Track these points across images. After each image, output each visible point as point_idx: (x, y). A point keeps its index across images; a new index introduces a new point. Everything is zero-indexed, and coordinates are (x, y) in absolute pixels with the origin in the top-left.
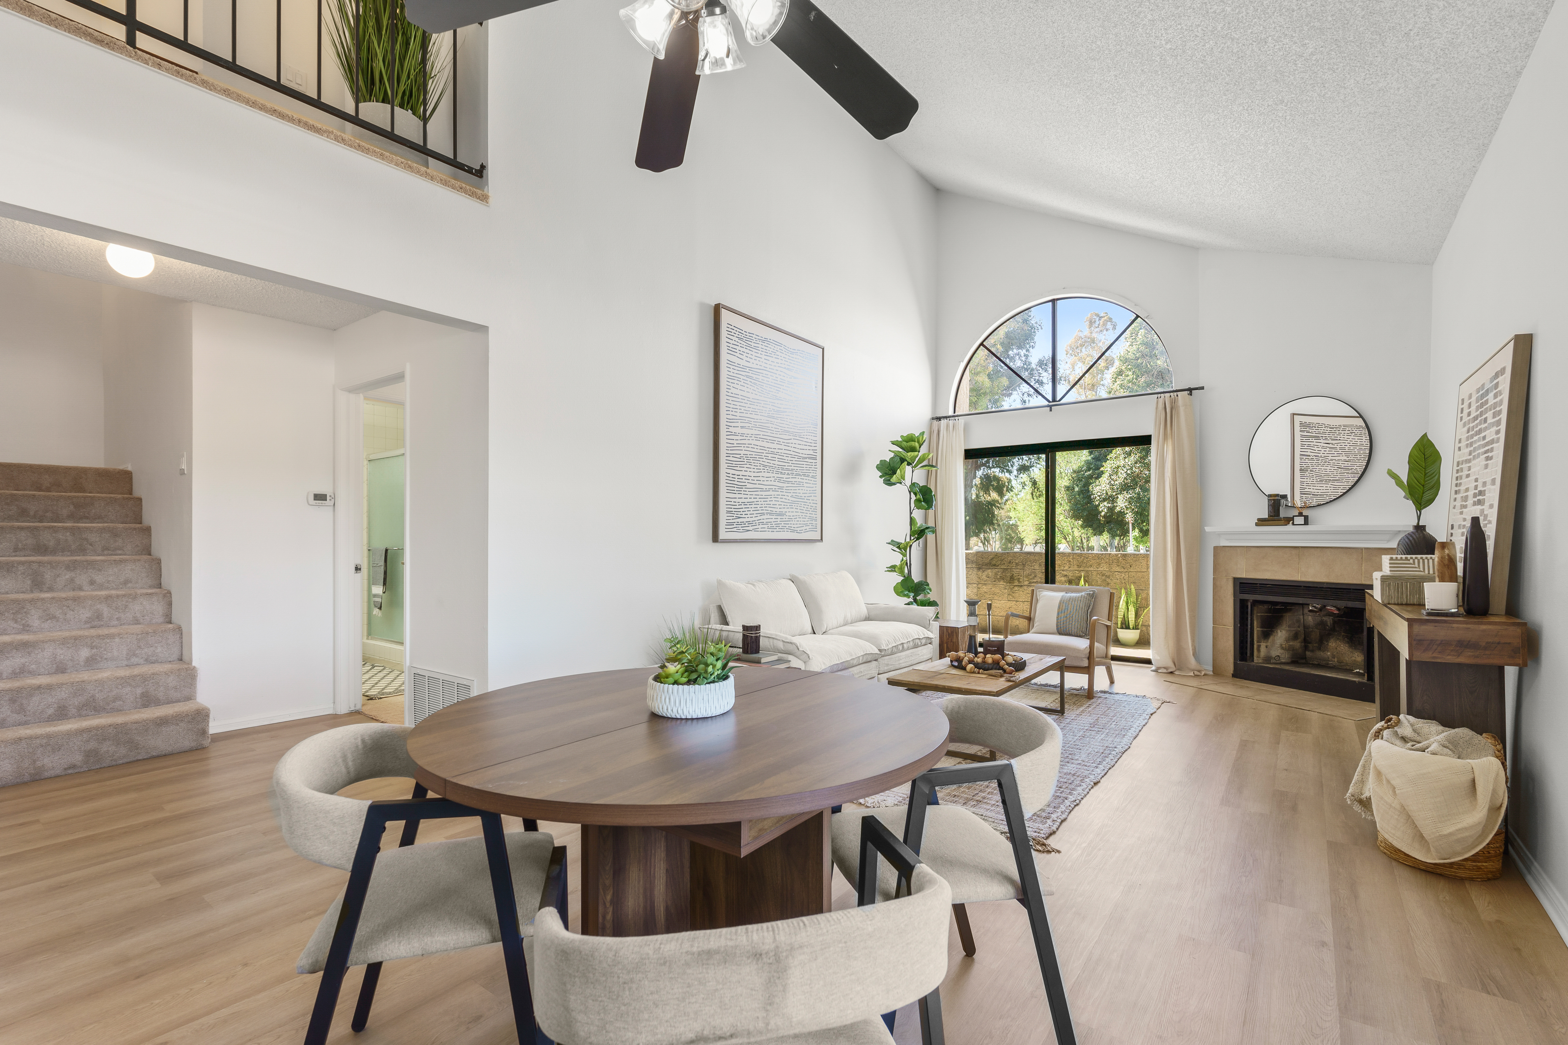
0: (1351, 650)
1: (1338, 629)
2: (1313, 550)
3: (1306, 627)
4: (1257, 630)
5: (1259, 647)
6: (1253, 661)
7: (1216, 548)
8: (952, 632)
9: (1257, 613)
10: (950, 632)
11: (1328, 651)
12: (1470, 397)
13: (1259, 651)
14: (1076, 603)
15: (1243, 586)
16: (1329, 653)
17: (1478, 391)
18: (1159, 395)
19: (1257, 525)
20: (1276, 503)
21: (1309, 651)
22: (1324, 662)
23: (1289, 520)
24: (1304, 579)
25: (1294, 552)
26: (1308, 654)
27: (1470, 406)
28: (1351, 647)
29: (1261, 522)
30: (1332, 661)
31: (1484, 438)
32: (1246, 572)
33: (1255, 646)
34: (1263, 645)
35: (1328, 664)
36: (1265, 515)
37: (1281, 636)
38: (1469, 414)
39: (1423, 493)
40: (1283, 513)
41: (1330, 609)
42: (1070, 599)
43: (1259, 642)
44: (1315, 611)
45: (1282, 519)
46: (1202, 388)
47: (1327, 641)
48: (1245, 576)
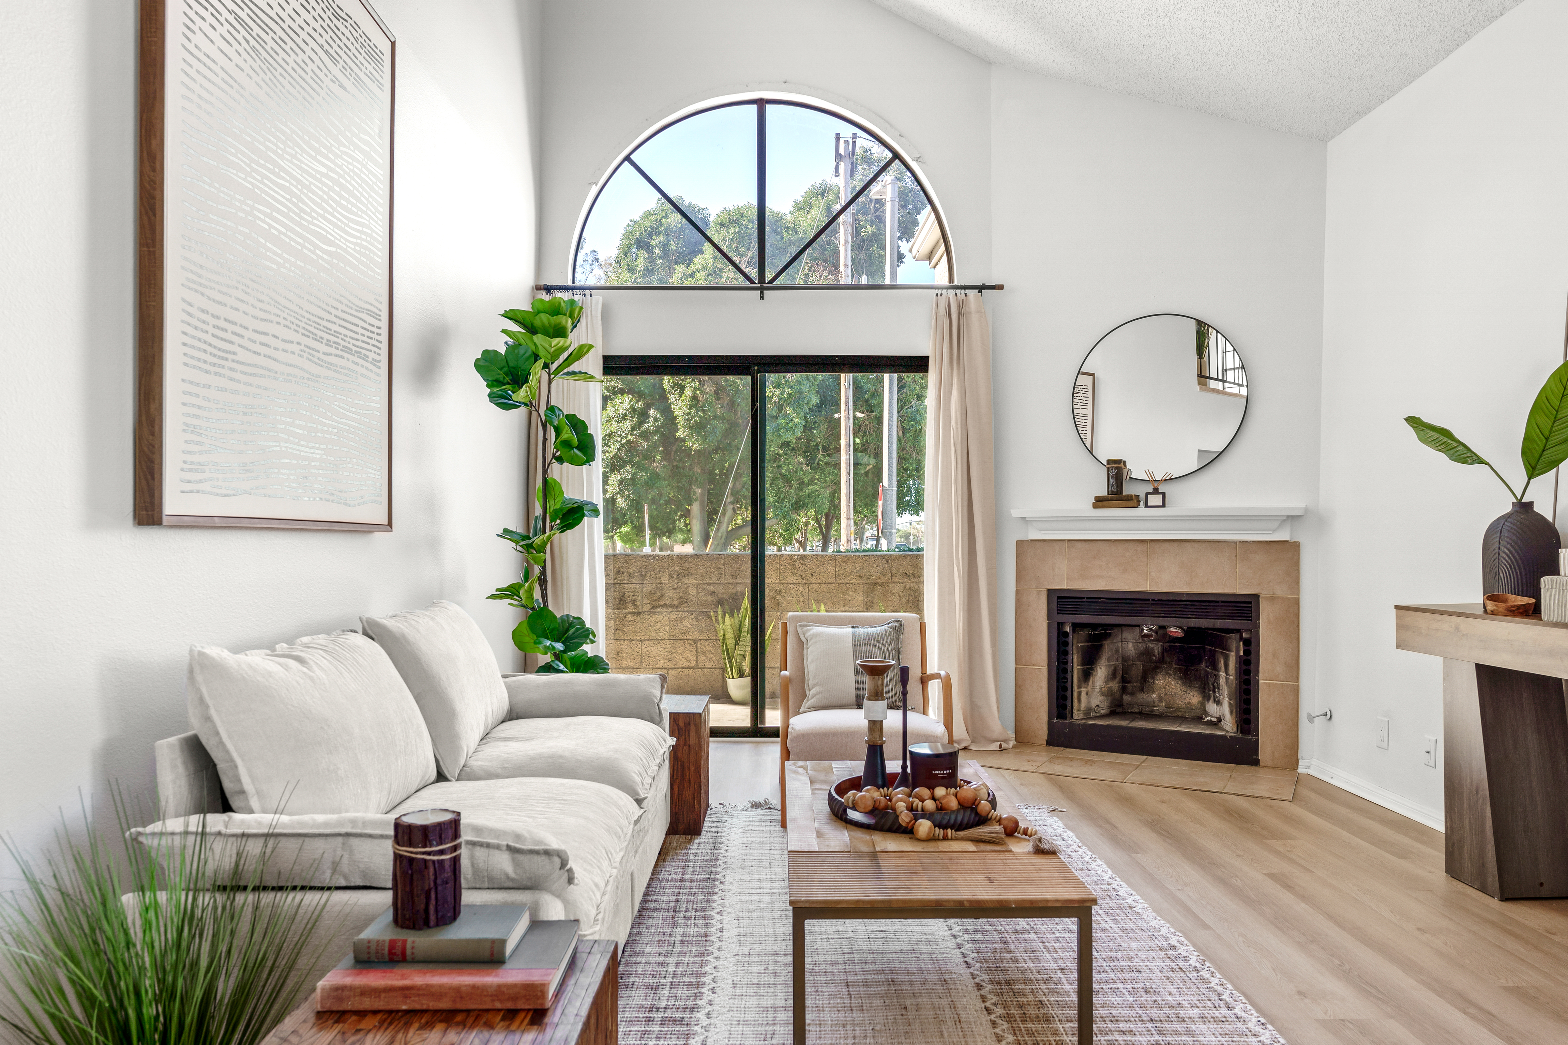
0: (1184, 689)
1: (1168, 659)
2: (1167, 545)
3: (1125, 659)
4: (1077, 669)
5: (1080, 693)
6: (1072, 717)
7: (1020, 544)
8: (687, 725)
9: (1078, 642)
10: (681, 724)
11: (1153, 692)
14: (881, 645)
15: (1062, 602)
16: (1154, 696)
18: (939, 292)
19: (1095, 506)
20: (1117, 470)
21: (1127, 694)
22: (1148, 709)
23: (1133, 501)
24: (1155, 589)
25: (1140, 547)
26: (1126, 698)
28: (1184, 684)
29: (1100, 502)
30: (1158, 706)
32: (1065, 579)
33: (1075, 694)
34: (1084, 690)
35: (1153, 711)
36: (1104, 493)
37: (1101, 673)
39: (1544, 451)
40: (1129, 490)
41: (1175, 631)
42: (870, 638)
43: (1079, 687)
44: (1146, 636)
45: (1129, 498)
46: (1001, 287)
47: (1153, 678)
48: (1066, 586)
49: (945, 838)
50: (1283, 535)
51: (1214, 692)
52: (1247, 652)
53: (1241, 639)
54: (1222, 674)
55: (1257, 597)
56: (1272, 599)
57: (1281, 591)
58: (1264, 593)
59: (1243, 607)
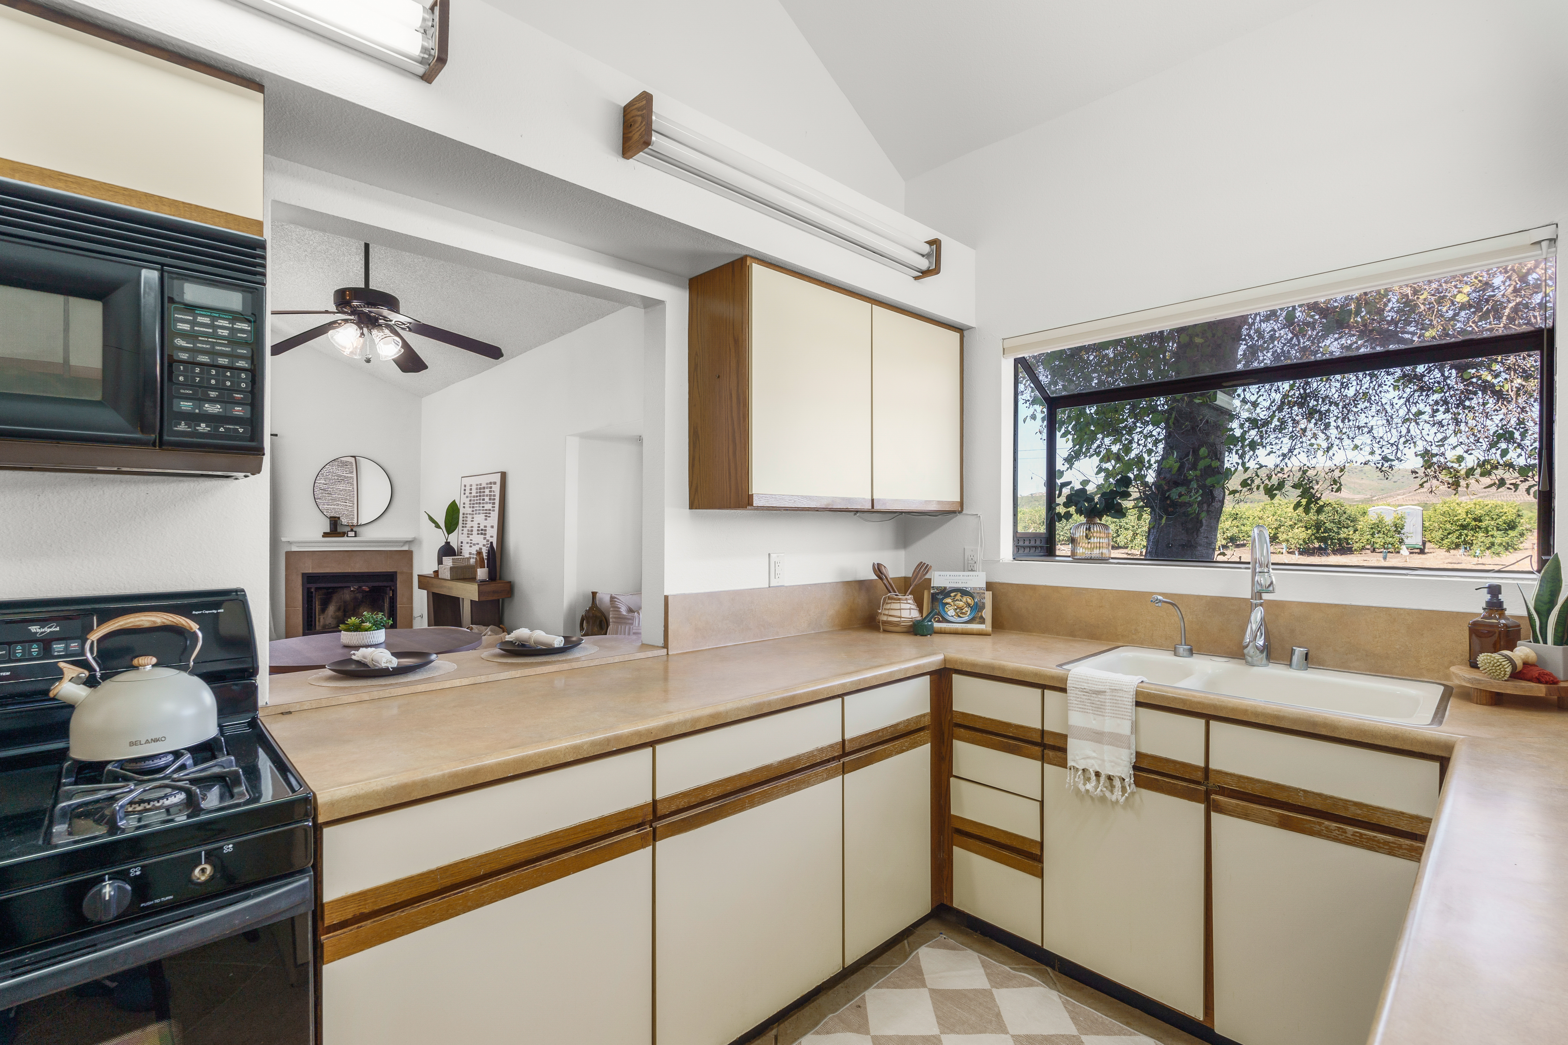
2: (357, 552)
3: (345, 602)
4: (318, 608)
5: (319, 619)
7: (287, 553)
9: (319, 596)
12: (471, 485)
13: (319, 621)
15: (309, 579)
17: (477, 485)
19: (323, 536)
20: (334, 522)
23: (343, 534)
24: (353, 571)
25: (344, 554)
27: (471, 489)
29: (326, 535)
31: (483, 507)
32: (310, 568)
33: (317, 619)
34: (322, 617)
36: (328, 530)
37: (331, 609)
38: (471, 493)
40: (340, 529)
41: (366, 588)
43: (319, 615)
44: (354, 591)
45: (339, 533)
46: (276, 435)
47: (358, 609)
48: (311, 571)
50: (406, 548)
52: (393, 595)
53: (391, 589)
55: (396, 573)
56: (402, 573)
57: (404, 570)
58: (398, 571)
59: (391, 577)
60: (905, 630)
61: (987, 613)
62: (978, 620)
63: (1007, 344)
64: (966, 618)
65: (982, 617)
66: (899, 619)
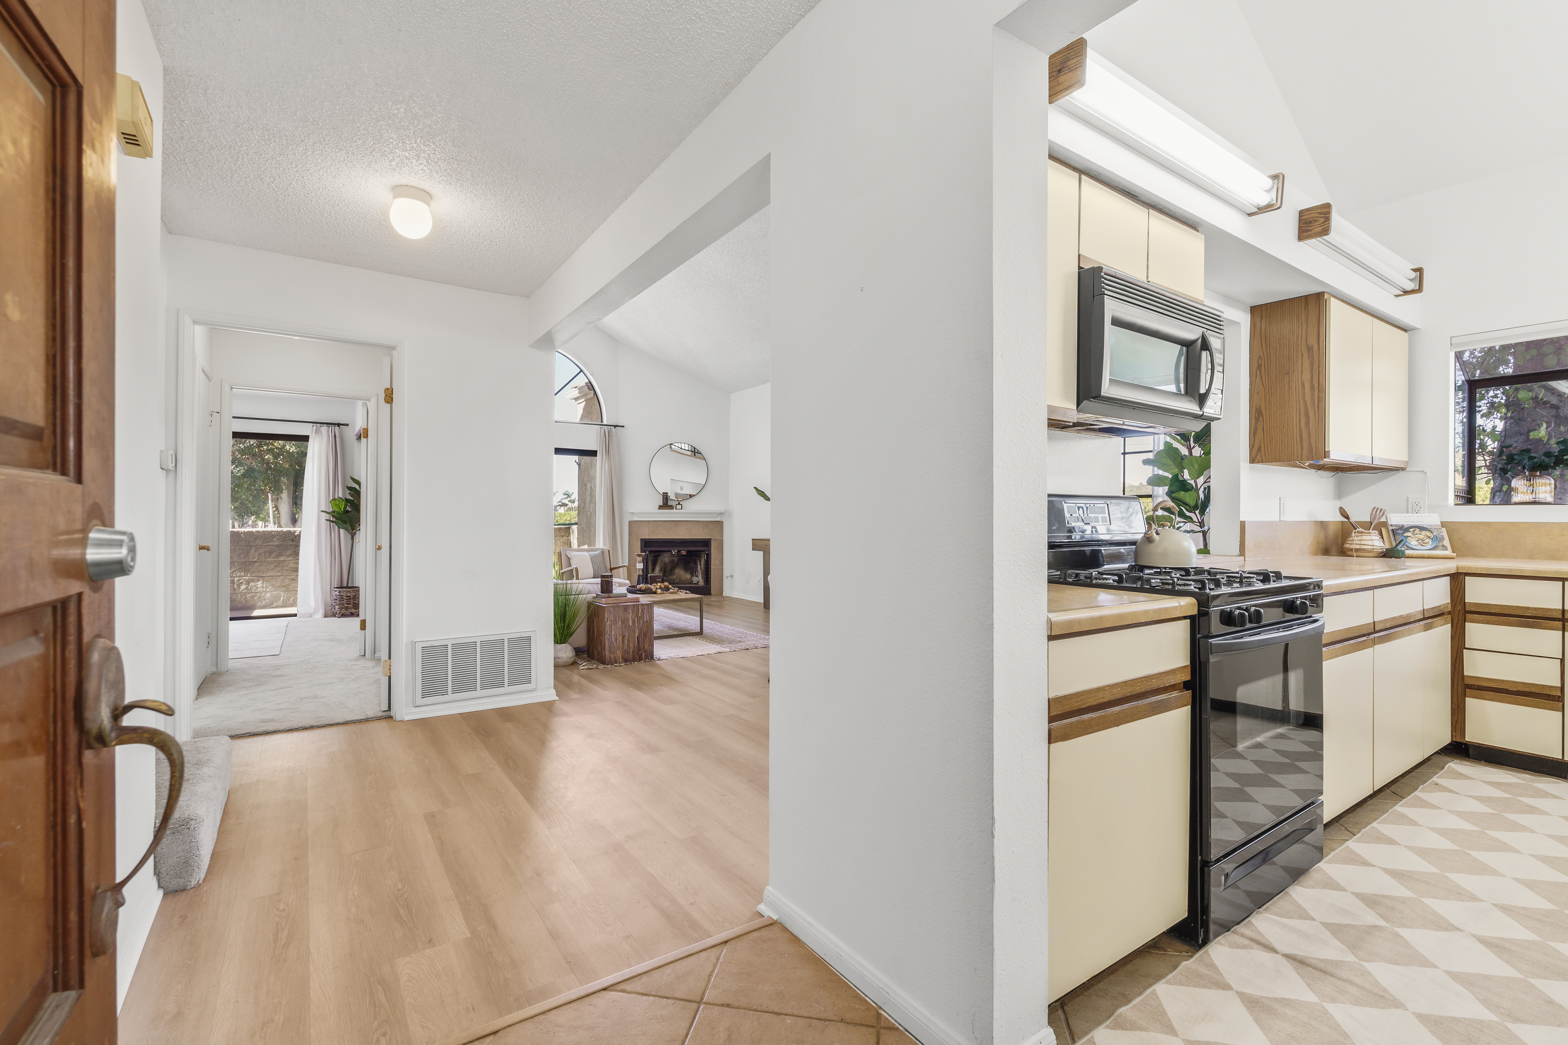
1: (680, 563)
2: (682, 522)
3: (665, 564)
7: (631, 522)
9: (651, 558)
14: (599, 557)
15: (646, 543)
18: (601, 426)
19: (658, 509)
20: (665, 496)
23: (671, 507)
24: (678, 538)
25: (673, 523)
28: (685, 572)
29: (660, 507)
32: (648, 535)
36: (661, 504)
37: (657, 569)
40: (669, 504)
41: (684, 553)
42: (595, 555)
44: (674, 555)
46: (623, 427)
47: (675, 570)
48: (647, 538)
49: (664, 593)
50: (718, 519)
51: (696, 573)
52: (707, 558)
53: (706, 554)
54: (699, 566)
55: (711, 539)
56: (715, 540)
57: (718, 537)
58: (713, 538)
59: (706, 543)
60: (1376, 555)
61: (1446, 542)
62: (1441, 548)
63: (1454, 341)
64: (1429, 547)
65: (1443, 546)
66: (1372, 547)
